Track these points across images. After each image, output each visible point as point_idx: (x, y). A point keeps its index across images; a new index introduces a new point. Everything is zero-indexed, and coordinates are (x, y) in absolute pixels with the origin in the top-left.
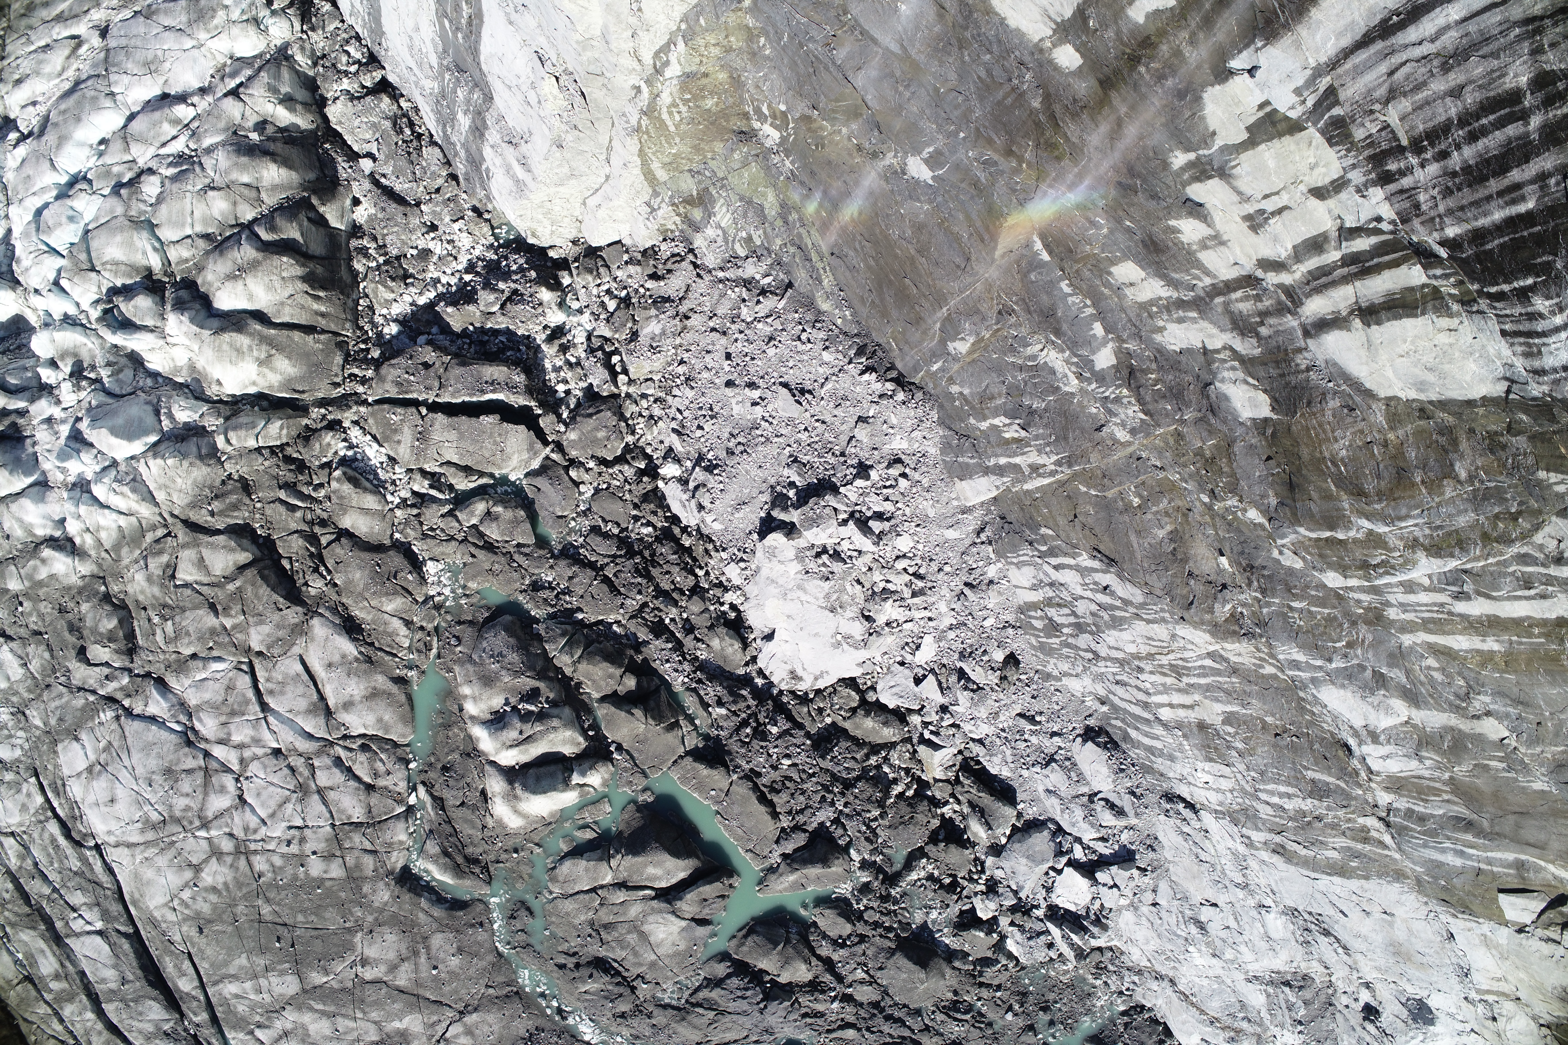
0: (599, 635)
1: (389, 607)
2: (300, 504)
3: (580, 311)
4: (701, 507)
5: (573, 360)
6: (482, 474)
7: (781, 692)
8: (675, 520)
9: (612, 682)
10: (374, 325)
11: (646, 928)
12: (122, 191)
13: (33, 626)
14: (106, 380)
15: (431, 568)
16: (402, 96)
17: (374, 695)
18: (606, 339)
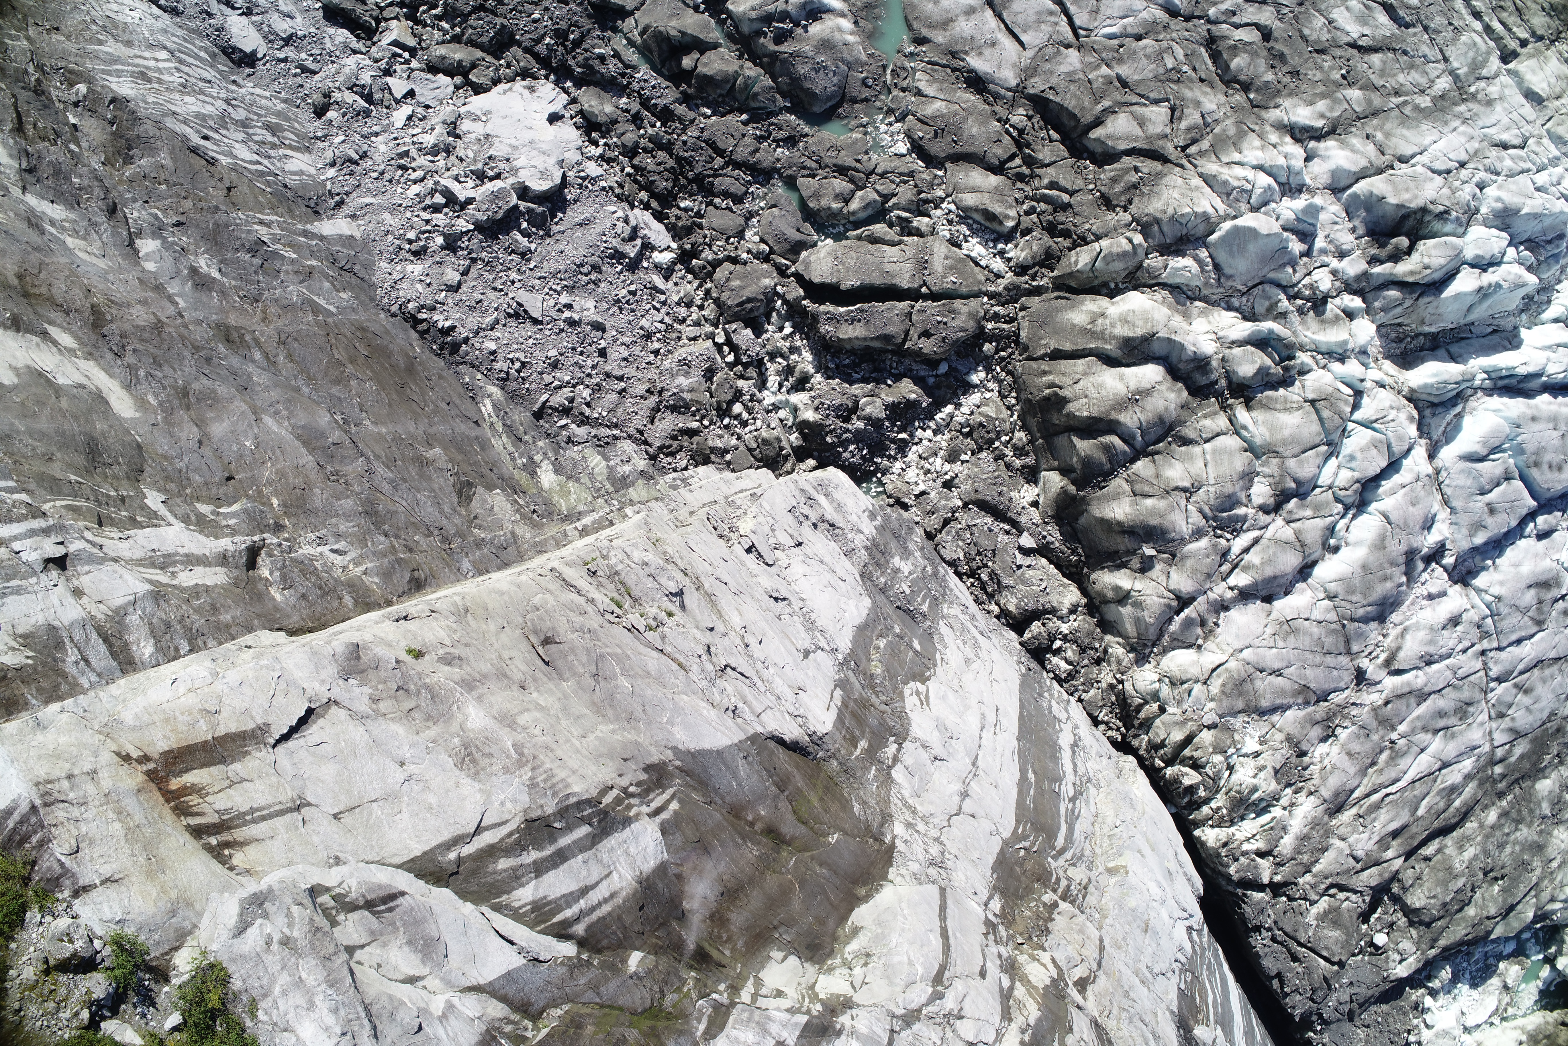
0: (723, 102)
1: (938, 104)
2: (1046, 191)
3: (776, 407)
4: (626, 221)
5: (779, 360)
6: (859, 238)
7: (547, 77)
8: (659, 216)
9: (706, 61)
10: (996, 379)
12: (1293, 485)
13: (1328, 57)
14: (1282, 296)
15: (902, 147)
16: (998, 617)
18: (742, 377)
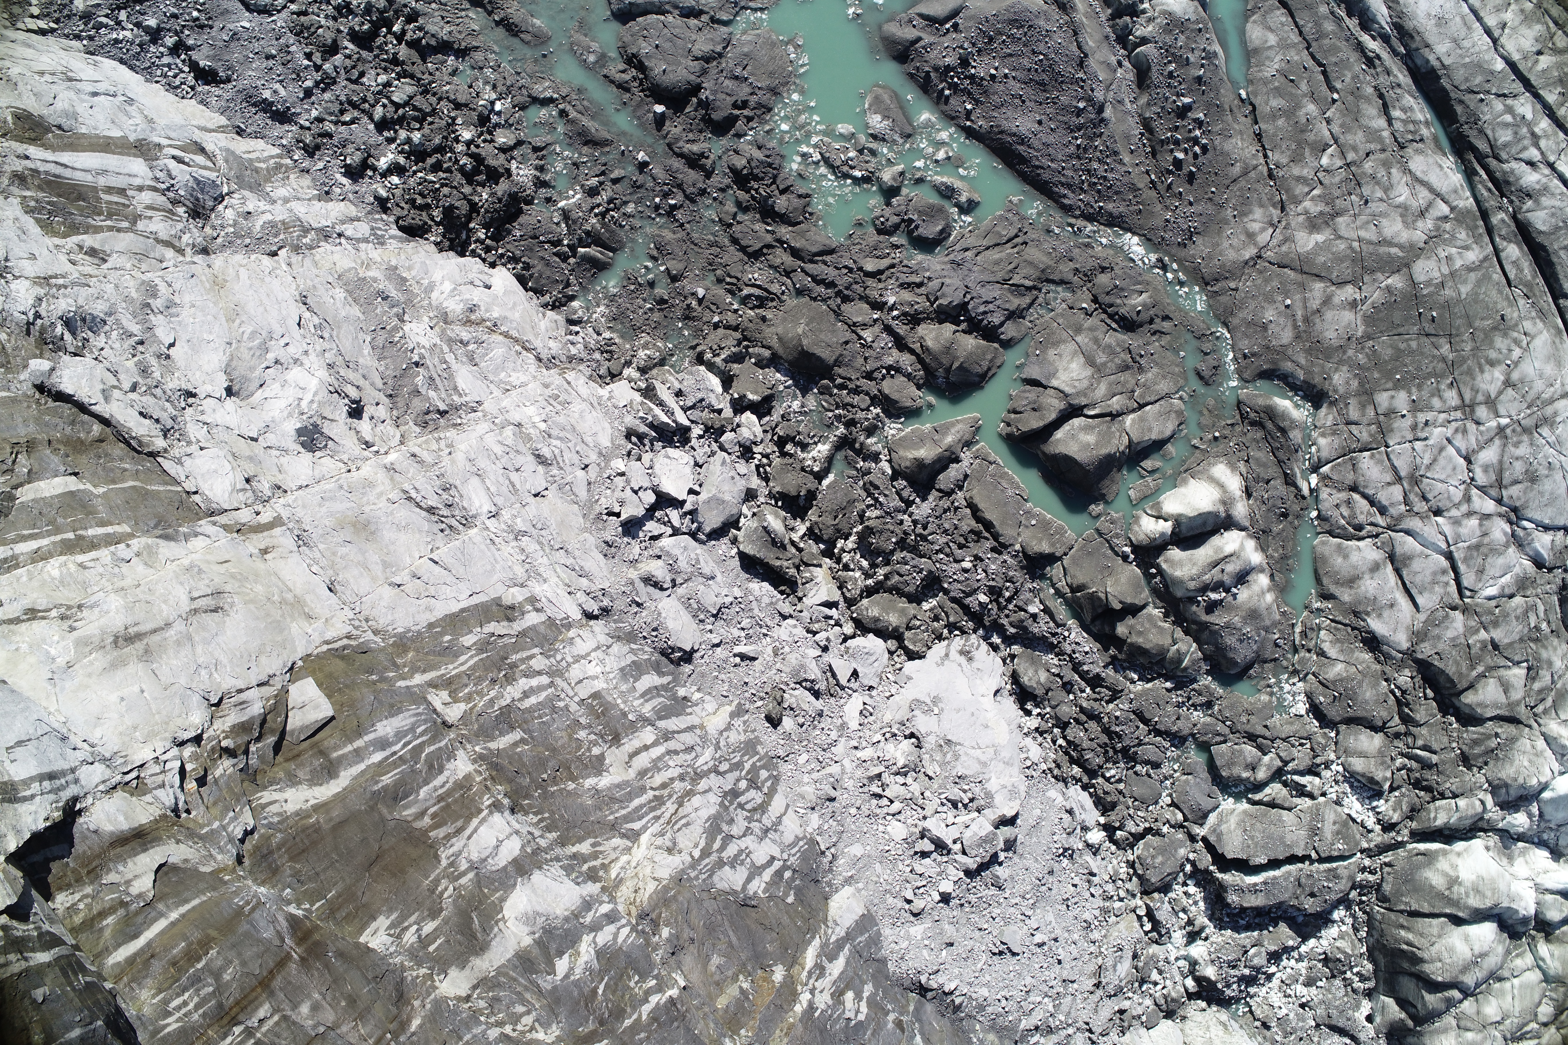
2: (1419, 752)
3: (1177, 959)
4: (1069, 811)
6: (1260, 803)
7: (976, 632)
8: (1086, 788)
9: (1139, 628)
10: (1353, 916)
11: (1089, 371)
15: (1301, 708)
17: (1352, 581)
